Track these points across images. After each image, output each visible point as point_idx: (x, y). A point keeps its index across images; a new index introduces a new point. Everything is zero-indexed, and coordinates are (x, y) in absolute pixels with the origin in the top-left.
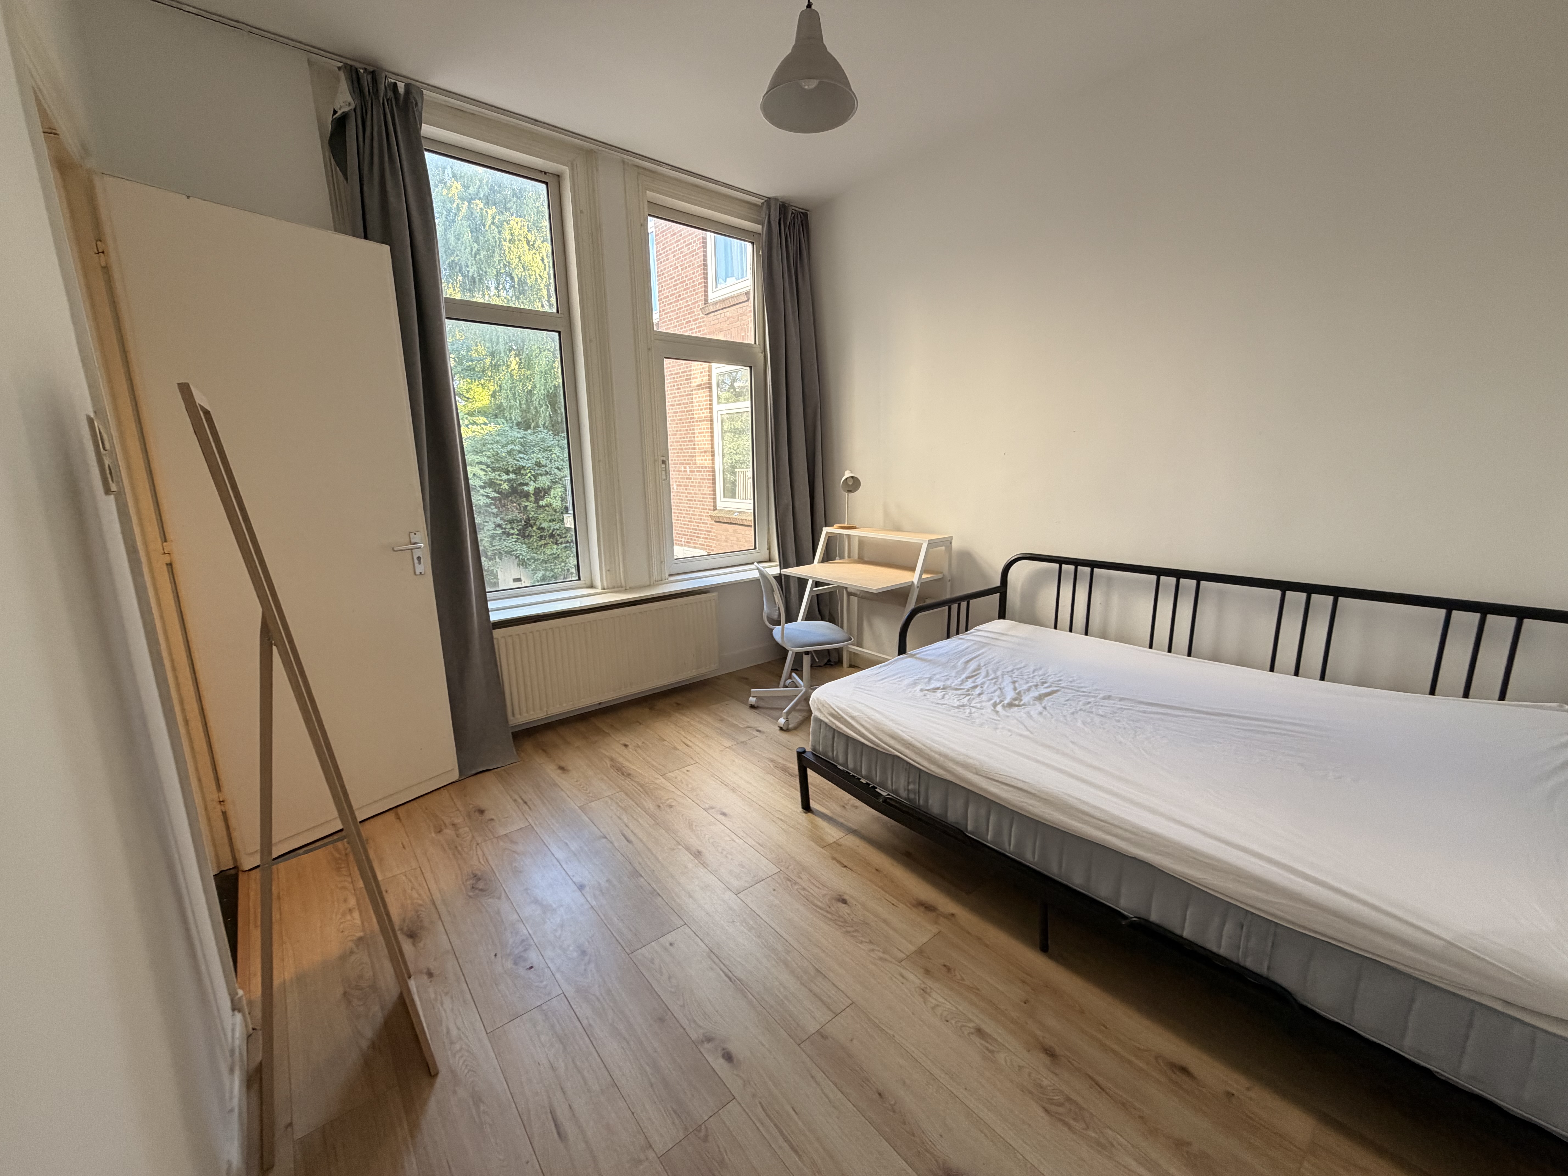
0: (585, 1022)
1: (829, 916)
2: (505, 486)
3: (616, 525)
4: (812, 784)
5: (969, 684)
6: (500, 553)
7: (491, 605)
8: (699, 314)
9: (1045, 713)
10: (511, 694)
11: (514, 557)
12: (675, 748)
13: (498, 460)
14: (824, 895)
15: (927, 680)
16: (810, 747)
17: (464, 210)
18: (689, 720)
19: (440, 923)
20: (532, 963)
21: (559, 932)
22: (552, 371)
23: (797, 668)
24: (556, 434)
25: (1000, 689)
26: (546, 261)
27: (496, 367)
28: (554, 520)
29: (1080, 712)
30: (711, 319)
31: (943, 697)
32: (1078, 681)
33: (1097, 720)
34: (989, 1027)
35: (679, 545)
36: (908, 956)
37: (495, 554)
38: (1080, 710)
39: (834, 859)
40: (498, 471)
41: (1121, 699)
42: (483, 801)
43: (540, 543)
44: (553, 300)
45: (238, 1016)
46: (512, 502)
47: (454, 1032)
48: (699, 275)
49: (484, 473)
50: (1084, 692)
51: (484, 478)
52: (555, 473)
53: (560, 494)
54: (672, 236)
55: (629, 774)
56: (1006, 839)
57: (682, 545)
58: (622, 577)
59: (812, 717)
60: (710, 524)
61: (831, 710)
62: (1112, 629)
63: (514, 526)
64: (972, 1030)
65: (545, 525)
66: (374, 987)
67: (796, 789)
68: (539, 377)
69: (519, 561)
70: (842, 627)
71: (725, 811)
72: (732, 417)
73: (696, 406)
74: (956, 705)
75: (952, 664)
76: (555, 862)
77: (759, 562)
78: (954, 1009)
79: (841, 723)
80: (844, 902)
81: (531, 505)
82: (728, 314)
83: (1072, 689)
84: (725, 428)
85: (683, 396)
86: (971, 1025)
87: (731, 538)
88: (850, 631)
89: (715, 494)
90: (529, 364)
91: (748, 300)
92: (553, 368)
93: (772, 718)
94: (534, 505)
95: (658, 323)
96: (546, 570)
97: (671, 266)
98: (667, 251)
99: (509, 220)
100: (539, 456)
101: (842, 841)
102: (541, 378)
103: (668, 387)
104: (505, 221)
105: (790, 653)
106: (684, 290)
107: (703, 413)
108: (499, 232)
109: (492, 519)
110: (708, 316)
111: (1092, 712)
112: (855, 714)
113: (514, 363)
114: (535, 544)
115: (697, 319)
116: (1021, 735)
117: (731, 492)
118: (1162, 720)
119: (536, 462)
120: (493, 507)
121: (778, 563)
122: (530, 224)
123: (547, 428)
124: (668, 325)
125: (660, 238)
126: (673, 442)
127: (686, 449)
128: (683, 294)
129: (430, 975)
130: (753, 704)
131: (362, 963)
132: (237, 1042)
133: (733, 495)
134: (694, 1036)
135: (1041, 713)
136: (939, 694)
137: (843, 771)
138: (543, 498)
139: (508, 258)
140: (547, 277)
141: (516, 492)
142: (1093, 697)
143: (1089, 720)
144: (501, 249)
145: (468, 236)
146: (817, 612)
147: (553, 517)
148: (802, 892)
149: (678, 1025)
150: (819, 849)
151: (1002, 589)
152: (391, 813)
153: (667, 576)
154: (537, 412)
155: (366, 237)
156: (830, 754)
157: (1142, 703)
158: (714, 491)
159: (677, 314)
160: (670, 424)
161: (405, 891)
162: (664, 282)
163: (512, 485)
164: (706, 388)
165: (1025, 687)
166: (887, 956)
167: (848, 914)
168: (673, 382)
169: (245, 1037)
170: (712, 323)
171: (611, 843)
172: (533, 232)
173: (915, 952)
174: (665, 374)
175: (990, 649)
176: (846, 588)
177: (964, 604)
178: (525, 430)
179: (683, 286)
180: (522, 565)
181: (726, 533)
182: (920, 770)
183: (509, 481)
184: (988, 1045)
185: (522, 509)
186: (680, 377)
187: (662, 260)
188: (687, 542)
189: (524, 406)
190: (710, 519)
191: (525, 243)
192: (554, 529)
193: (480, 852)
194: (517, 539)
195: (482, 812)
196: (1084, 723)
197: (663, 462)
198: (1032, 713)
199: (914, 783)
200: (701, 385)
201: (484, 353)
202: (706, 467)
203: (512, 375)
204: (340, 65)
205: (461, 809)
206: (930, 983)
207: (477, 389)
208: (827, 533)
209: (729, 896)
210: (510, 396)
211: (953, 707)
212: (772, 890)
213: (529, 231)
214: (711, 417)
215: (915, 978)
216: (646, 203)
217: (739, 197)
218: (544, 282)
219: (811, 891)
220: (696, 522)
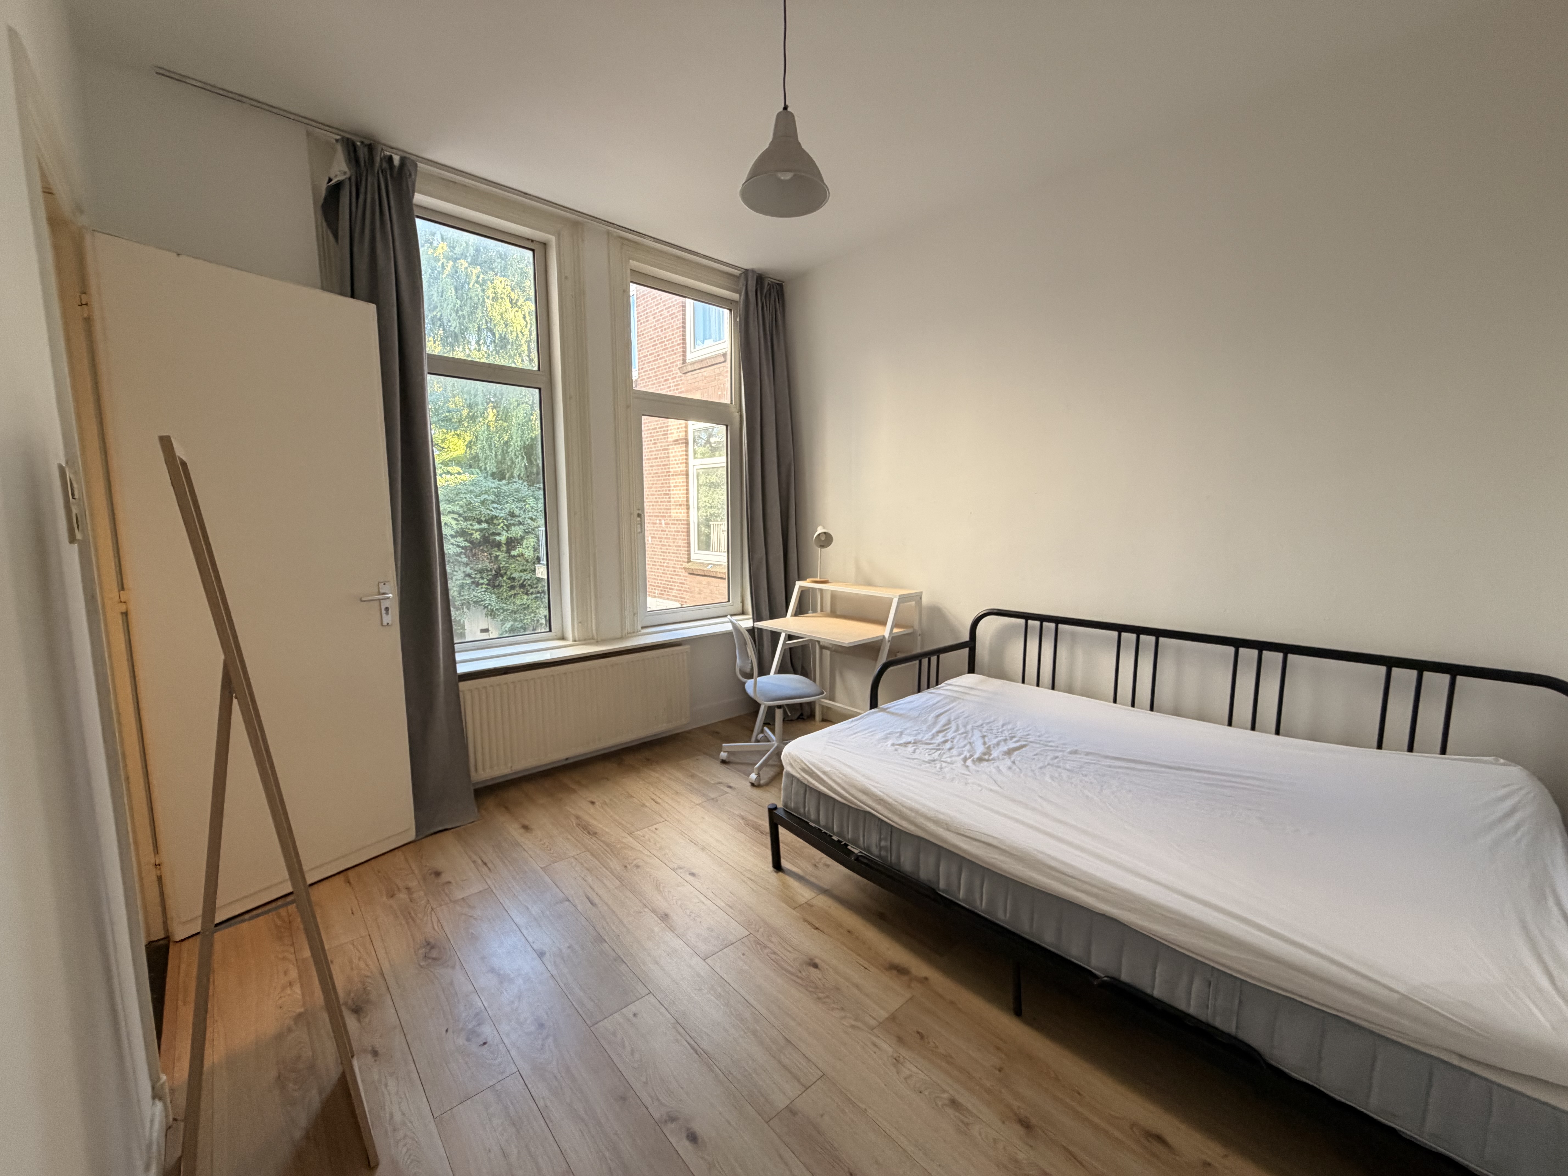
0: (541, 1104)
1: (798, 980)
2: (477, 535)
3: (589, 576)
4: (783, 843)
5: (940, 739)
6: (469, 603)
7: (458, 657)
8: (677, 373)
9: (1014, 767)
10: (475, 747)
11: (482, 607)
12: (643, 805)
13: (470, 510)
14: (795, 960)
15: (898, 734)
16: (782, 802)
17: (448, 269)
18: (657, 775)
19: (389, 996)
20: (486, 1039)
21: (516, 1004)
22: (530, 424)
23: (769, 722)
24: (531, 484)
25: (970, 743)
26: (528, 319)
27: (473, 418)
28: (525, 570)
29: (1048, 767)
30: (688, 378)
31: (914, 752)
32: (1046, 735)
33: (1065, 775)
34: (966, 1099)
35: (652, 596)
36: (881, 1023)
37: (462, 604)
38: (1049, 764)
39: (805, 920)
40: (470, 520)
41: (1088, 754)
42: (440, 863)
43: (510, 593)
44: (534, 355)
45: (159, 1105)
46: (483, 551)
47: (398, 1117)
48: (678, 337)
49: (456, 522)
50: (1051, 746)
51: (455, 527)
52: (528, 524)
53: (532, 544)
54: (652, 299)
55: (596, 833)
56: (977, 896)
57: (655, 597)
58: (594, 628)
59: (784, 773)
60: (684, 576)
61: (803, 765)
62: (1078, 683)
63: (484, 575)
64: (947, 1102)
65: (516, 575)
66: (312, 1067)
67: (766, 847)
68: (516, 428)
69: (488, 611)
70: (814, 681)
71: (694, 871)
72: (708, 471)
73: (672, 460)
74: (926, 760)
75: (923, 719)
76: (515, 927)
77: (732, 615)
78: (928, 1079)
79: (814, 779)
80: (815, 966)
81: (502, 555)
82: (705, 374)
83: (1039, 743)
84: (701, 482)
85: (660, 450)
86: (945, 1096)
87: (705, 590)
88: (822, 685)
89: (689, 547)
90: (506, 416)
91: (725, 361)
92: (530, 420)
93: (745, 774)
94: (506, 555)
95: (636, 381)
96: (515, 620)
97: (651, 327)
98: (647, 313)
99: (493, 280)
100: (513, 506)
101: (814, 902)
102: (518, 430)
103: (645, 441)
104: (489, 280)
105: (762, 709)
106: (663, 350)
107: (679, 467)
108: (483, 290)
109: (462, 568)
110: (687, 375)
111: (1059, 767)
112: (827, 769)
113: (491, 415)
114: (505, 594)
115: (675, 378)
116: (991, 790)
117: (705, 544)
118: (1127, 774)
119: (510, 512)
120: (463, 556)
121: (751, 616)
122: (514, 283)
123: (522, 479)
124: (646, 382)
125: (641, 301)
126: (648, 495)
127: (661, 502)
128: (662, 354)
129: (375, 1053)
130: (724, 759)
131: (300, 1043)
132: (155, 1135)
133: (708, 548)
134: (656, 1116)
135: (1010, 768)
136: (910, 748)
137: (815, 827)
138: (514, 548)
139: (490, 314)
140: (528, 333)
141: (488, 542)
142: (1060, 751)
143: (1056, 775)
144: (483, 306)
145: (451, 294)
146: (790, 665)
147: (524, 567)
148: (773, 956)
149: (640, 1103)
150: (790, 910)
151: (971, 644)
152: (341, 876)
153: (639, 628)
154: (513, 462)
155: (353, 296)
156: (802, 810)
157: (1107, 757)
158: (689, 543)
159: (655, 372)
160: (646, 477)
161: (351, 962)
162: (644, 342)
163: (485, 535)
164: (682, 443)
165: (995, 741)
166: (859, 1024)
167: (820, 979)
168: (650, 437)
169: (164, 1128)
170: (690, 382)
171: (575, 906)
172: (516, 291)
173: (887, 1019)
174: (643, 429)
175: (959, 703)
176: (819, 642)
177: (934, 659)
178: (500, 480)
179: (662, 346)
180: (491, 615)
181: (699, 585)
182: (892, 826)
183: (481, 530)
184: (962, 1117)
185: (493, 558)
186: (657, 432)
187: (642, 321)
188: (660, 594)
189: (500, 457)
190: (683, 571)
191: (508, 301)
192: (525, 580)
193: (435, 919)
194: (487, 588)
195: (438, 874)
196: (1052, 777)
197: (639, 515)
198: (1001, 768)
199: (886, 839)
200: (677, 440)
201: (461, 404)
202: (680, 520)
203: (488, 426)
204: (338, 137)
205: (416, 872)
206: (904, 1052)
207: (452, 440)
208: (800, 587)
209: (696, 961)
210: (486, 446)
211: (924, 761)
212: (740, 954)
213: (512, 290)
214: (687, 471)
215: (888, 1047)
216: (629, 271)
217: (720, 269)
218: (525, 338)
219: (782, 955)
220: (670, 574)
